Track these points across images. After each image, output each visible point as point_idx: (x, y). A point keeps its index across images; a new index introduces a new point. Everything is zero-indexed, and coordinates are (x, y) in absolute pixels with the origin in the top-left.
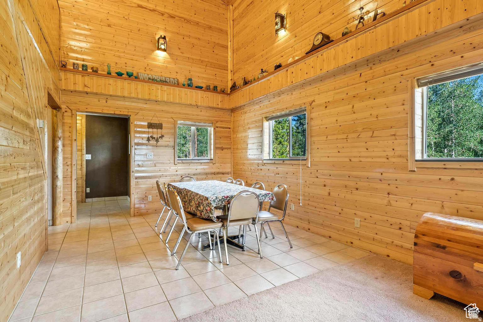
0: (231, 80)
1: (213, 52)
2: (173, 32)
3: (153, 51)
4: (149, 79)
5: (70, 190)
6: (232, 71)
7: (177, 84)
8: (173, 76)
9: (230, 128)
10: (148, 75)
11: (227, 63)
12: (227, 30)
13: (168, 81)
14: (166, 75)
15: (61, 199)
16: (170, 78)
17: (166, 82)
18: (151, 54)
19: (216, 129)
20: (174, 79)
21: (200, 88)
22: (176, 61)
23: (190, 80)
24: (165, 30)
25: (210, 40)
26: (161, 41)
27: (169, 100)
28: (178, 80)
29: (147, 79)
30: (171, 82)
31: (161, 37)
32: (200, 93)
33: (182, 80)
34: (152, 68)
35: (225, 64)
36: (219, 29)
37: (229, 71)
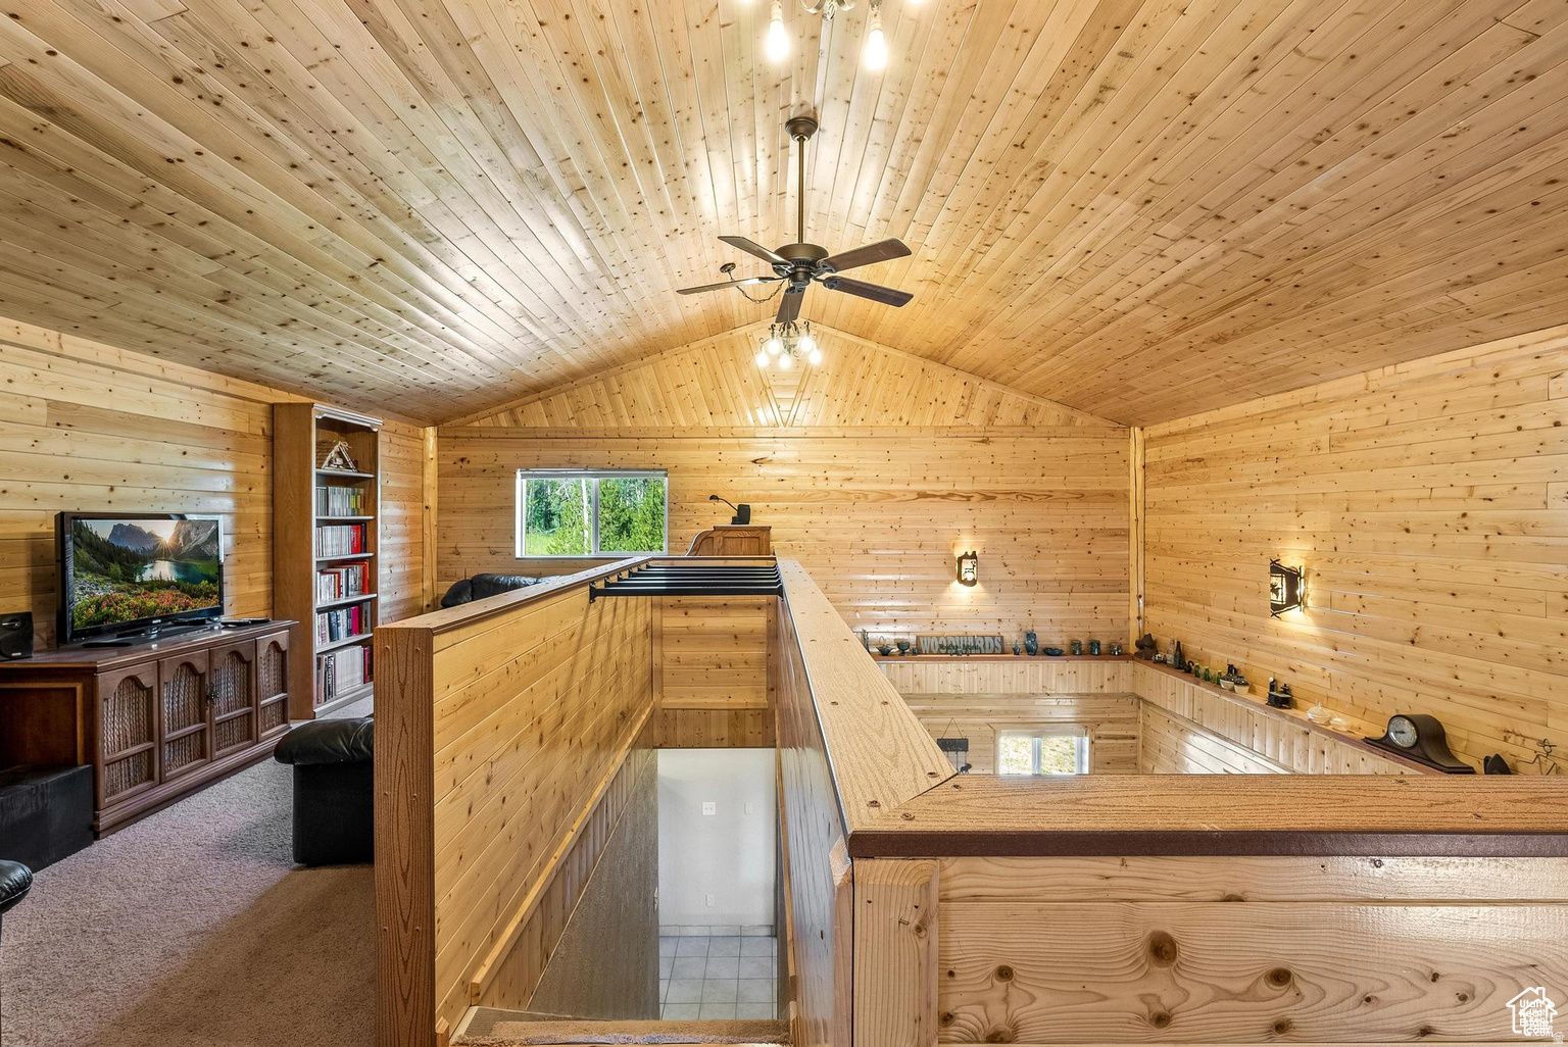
0: (1139, 618)
1: (1090, 552)
2: (991, 532)
3: (948, 583)
4: (941, 646)
6: (1140, 596)
7: (999, 650)
8: (992, 629)
9: (1134, 738)
10: (938, 637)
11: (1127, 573)
12: (1126, 490)
13: (981, 645)
14: (976, 629)
16: (983, 637)
17: (975, 647)
18: (942, 591)
19: (1097, 741)
20: (993, 637)
21: (1051, 652)
22: (998, 594)
23: (1030, 635)
24: (975, 531)
25: (1080, 526)
26: (967, 564)
27: (983, 691)
28: (1002, 637)
29: (937, 647)
30: (987, 646)
31: (966, 556)
32: (1054, 665)
33: (1013, 637)
34: (945, 621)
35: (1121, 576)
36: (1103, 495)
37: (1134, 594)
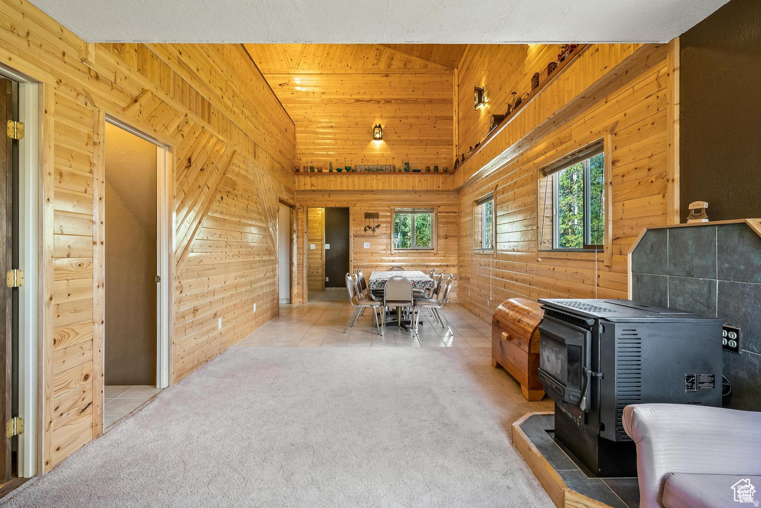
0: (456, 156)
1: (435, 127)
2: (389, 118)
3: (370, 141)
4: (366, 169)
5: (302, 275)
6: (457, 146)
7: (393, 171)
8: (390, 162)
9: (456, 213)
10: (365, 166)
11: (452, 137)
12: (451, 98)
13: (384, 169)
14: (382, 162)
15: (296, 283)
16: (385, 165)
17: (382, 170)
18: (367, 145)
19: (438, 214)
20: (390, 166)
21: (417, 171)
22: (393, 146)
23: (407, 164)
24: (382, 117)
25: (430, 114)
26: (377, 130)
27: (384, 189)
28: (394, 166)
29: (364, 170)
30: (387, 169)
31: (376, 127)
32: (417, 177)
33: (399, 165)
34: (368, 159)
35: (449, 138)
36: (442, 100)
37: (454, 145)
